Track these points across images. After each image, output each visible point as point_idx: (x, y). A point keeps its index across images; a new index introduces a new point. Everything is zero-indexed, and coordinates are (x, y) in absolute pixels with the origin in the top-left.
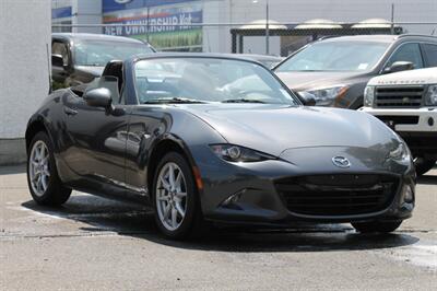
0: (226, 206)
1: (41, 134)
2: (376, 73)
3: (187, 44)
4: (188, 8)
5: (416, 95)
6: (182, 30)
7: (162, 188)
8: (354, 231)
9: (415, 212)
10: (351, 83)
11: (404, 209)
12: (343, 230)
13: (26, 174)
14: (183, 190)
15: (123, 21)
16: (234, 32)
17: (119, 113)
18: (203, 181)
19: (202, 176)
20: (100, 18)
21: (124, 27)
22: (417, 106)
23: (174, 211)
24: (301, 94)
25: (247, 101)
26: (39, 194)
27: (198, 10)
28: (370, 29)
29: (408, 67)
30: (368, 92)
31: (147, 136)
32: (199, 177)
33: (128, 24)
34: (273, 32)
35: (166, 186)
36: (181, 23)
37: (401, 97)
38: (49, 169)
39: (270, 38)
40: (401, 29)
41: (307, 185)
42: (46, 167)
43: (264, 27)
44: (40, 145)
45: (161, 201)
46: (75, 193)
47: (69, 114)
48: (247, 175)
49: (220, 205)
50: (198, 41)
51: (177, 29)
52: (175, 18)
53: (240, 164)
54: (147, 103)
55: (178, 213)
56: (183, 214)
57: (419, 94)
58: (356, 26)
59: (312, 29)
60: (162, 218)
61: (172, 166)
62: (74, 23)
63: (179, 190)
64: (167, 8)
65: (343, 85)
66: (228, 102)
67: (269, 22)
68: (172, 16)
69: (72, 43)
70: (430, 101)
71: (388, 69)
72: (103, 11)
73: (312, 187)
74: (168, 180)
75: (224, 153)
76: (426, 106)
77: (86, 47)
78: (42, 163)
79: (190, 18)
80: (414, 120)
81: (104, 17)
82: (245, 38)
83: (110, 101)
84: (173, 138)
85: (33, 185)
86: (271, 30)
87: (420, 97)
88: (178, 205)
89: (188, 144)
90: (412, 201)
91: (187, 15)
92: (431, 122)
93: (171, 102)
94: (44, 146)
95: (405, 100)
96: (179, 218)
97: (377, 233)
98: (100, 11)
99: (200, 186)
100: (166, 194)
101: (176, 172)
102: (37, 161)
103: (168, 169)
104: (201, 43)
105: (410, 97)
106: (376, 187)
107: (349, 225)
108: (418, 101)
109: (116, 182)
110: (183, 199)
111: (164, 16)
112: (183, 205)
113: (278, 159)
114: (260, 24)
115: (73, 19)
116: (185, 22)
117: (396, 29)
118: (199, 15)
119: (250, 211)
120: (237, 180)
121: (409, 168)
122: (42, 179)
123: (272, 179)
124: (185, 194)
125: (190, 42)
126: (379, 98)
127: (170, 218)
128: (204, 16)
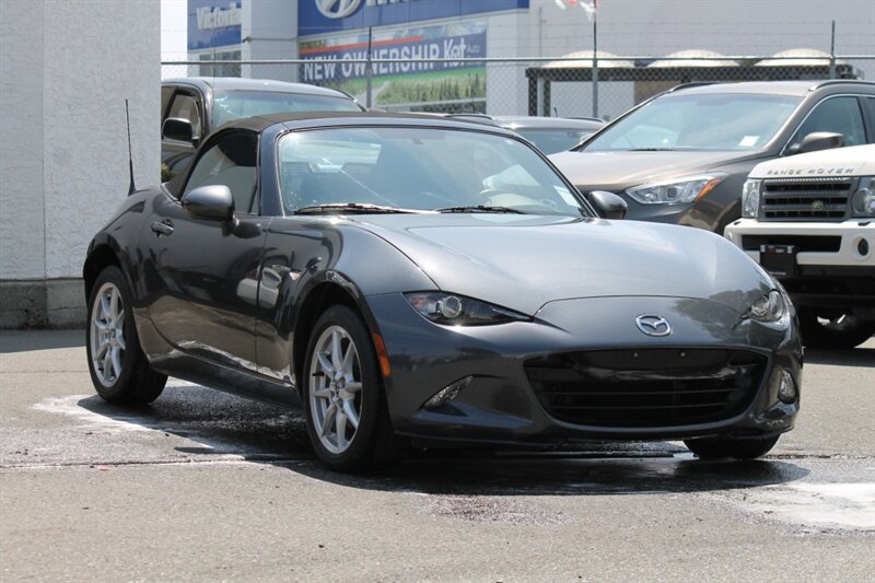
0: (433, 409)
1: (111, 270)
2: (773, 153)
3: (457, 96)
4: (459, 27)
5: (835, 196)
6: (448, 69)
7: (320, 373)
8: (690, 456)
9: (799, 420)
10: (723, 173)
11: (779, 414)
12: (670, 454)
13: (85, 348)
14: (357, 378)
15: (338, 51)
16: (533, 75)
17: (247, 231)
18: (393, 361)
19: (390, 353)
20: (294, 47)
21: (338, 66)
22: (838, 216)
23: (340, 418)
24: (598, 195)
25: (489, 210)
26: (107, 384)
27: (479, 31)
28: (790, 68)
29: (834, 143)
30: (750, 192)
31: (294, 276)
32: (384, 352)
33: (347, 57)
34: (605, 75)
35: (327, 369)
36: (447, 57)
37: (809, 201)
38: (124, 335)
39: (601, 85)
40: (850, 68)
41: (592, 370)
42: (119, 332)
43: (589, 64)
44: (109, 292)
45: (318, 398)
46: (173, 383)
47: (159, 232)
48: (475, 351)
49: (422, 406)
50: (477, 89)
51: (439, 67)
52: (434, 46)
53: (458, 329)
54: (296, 213)
55: (348, 422)
56: (356, 423)
57: (843, 194)
58: (764, 63)
59: (680, 69)
60: (319, 429)
61: (337, 332)
62: (245, 57)
63: (349, 377)
64: (421, 28)
65: (709, 178)
66: (453, 210)
67: (600, 55)
68: (429, 42)
69: (209, 97)
70: (862, 209)
71: (796, 146)
72: (301, 33)
73: (601, 373)
74: (329, 358)
75: (432, 307)
76: (854, 217)
77: (235, 103)
78: (112, 325)
79: (463, 46)
80: (832, 243)
81: (301, 45)
82: (554, 85)
83: (231, 208)
84: (341, 280)
85: (96, 366)
86: (602, 70)
87: (843, 201)
88: (347, 406)
89: (365, 291)
90: (794, 399)
91: (457, 41)
92: (863, 247)
93: (345, 212)
94: (116, 294)
95: (817, 206)
96: (349, 429)
97: (731, 460)
98: (295, 34)
99: (386, 370)
100: (327, 386)
101: (344, 344)
102: (104, 321)
103: (330, 339)
104: (483, 94)
105: (825, 201)
106: (725, 373)
107: (681, 444)
108: (840, 208)
109: (244, 363)
110: (357, 393)
111: (415, 42)
112: (356, 404)
113: (532, 319)
114: (581, 59)
115: (244, 48)
116: (455, 54)
117: (840, 68)
118: (479, 41)
119: (478, 417)
120: (460, 359)
121: (788, 337)
122: (113, 356)
123: (522, 356)
124: (360, 385)
125: (462, 93)
126: (769, 201)
127: (334, 430)
128: (490, 44)
